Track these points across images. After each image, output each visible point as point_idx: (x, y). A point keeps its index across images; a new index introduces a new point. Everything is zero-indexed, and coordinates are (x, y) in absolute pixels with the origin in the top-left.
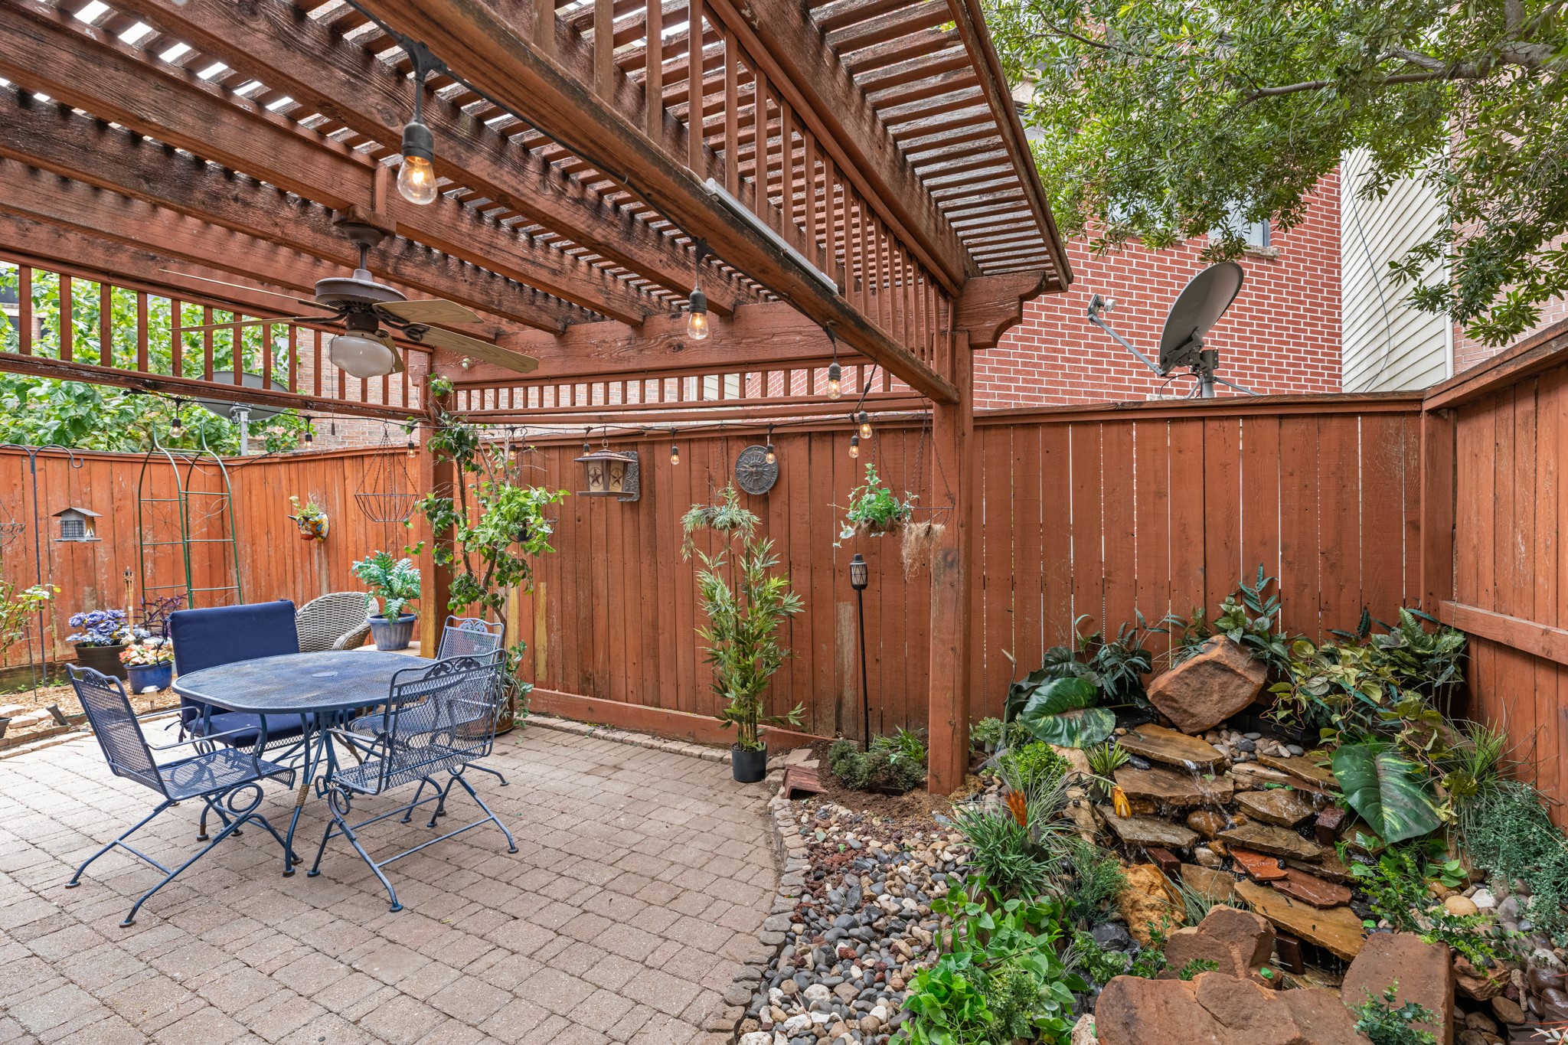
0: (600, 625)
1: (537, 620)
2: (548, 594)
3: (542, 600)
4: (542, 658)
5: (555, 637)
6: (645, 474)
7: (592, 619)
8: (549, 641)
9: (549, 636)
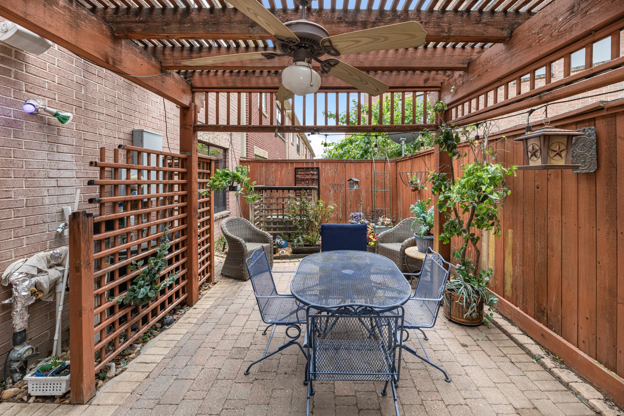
0: (554, 273)
1: (506, 254)
2: (513, 238)
3: (510, 241)
4: (509, 281)
5: (518, 270)
6: (604, 146)
7: (547, 265)
8: (514, 271)
9: (513, 267)
